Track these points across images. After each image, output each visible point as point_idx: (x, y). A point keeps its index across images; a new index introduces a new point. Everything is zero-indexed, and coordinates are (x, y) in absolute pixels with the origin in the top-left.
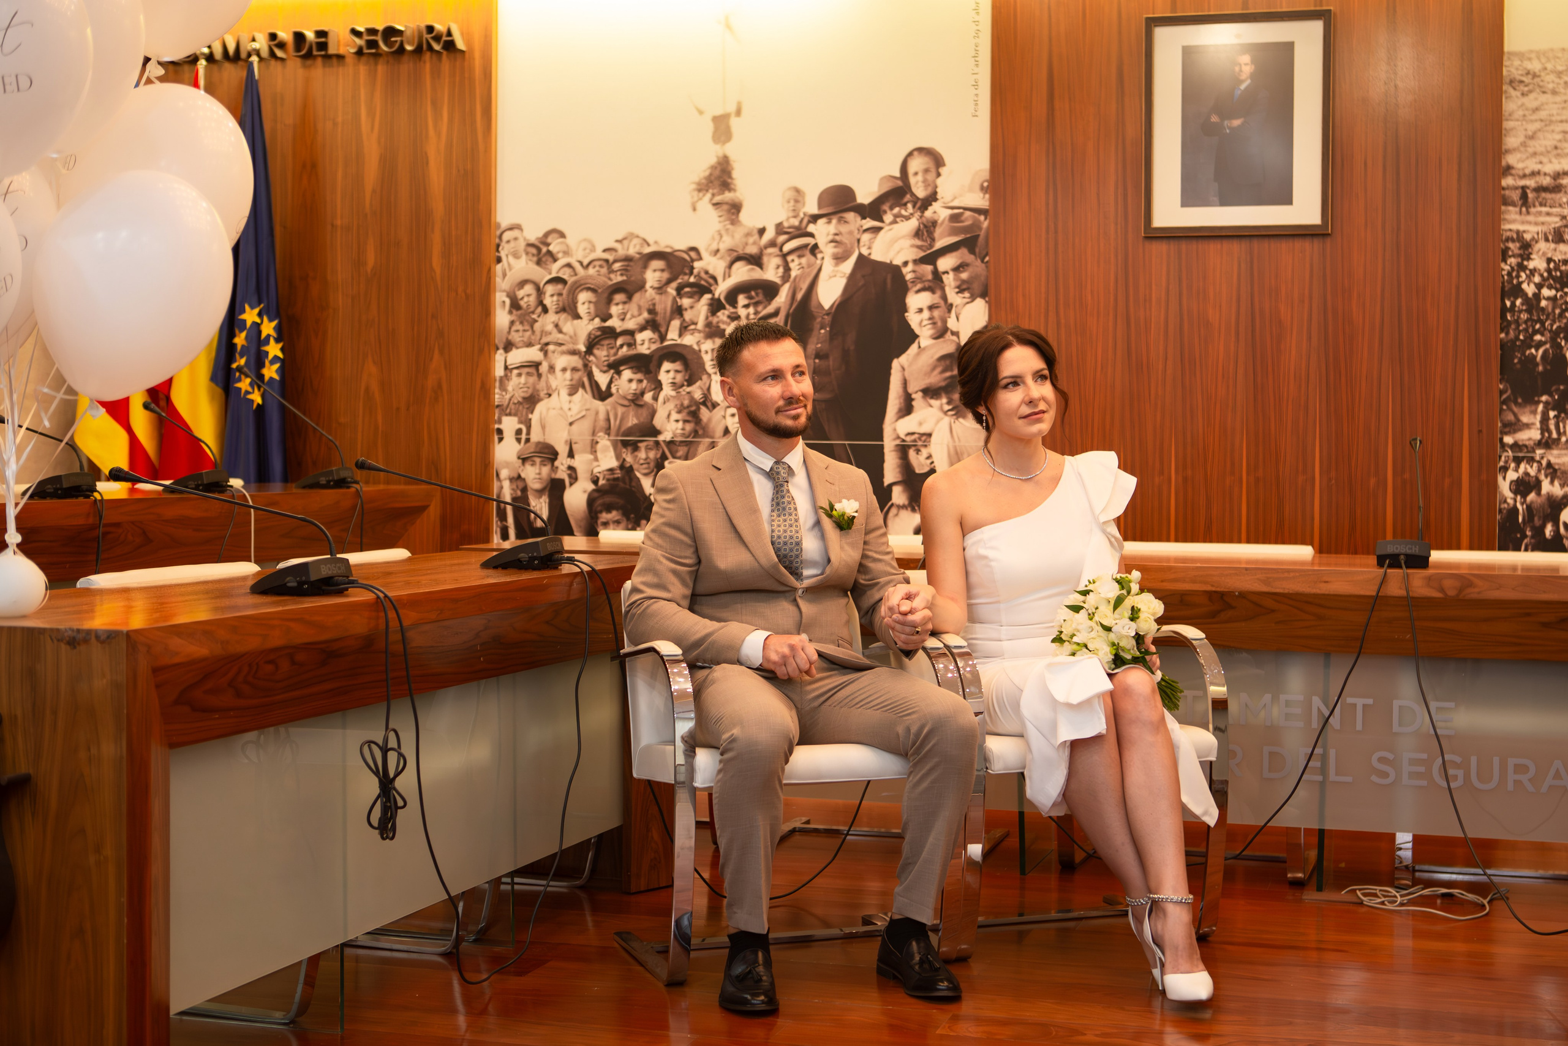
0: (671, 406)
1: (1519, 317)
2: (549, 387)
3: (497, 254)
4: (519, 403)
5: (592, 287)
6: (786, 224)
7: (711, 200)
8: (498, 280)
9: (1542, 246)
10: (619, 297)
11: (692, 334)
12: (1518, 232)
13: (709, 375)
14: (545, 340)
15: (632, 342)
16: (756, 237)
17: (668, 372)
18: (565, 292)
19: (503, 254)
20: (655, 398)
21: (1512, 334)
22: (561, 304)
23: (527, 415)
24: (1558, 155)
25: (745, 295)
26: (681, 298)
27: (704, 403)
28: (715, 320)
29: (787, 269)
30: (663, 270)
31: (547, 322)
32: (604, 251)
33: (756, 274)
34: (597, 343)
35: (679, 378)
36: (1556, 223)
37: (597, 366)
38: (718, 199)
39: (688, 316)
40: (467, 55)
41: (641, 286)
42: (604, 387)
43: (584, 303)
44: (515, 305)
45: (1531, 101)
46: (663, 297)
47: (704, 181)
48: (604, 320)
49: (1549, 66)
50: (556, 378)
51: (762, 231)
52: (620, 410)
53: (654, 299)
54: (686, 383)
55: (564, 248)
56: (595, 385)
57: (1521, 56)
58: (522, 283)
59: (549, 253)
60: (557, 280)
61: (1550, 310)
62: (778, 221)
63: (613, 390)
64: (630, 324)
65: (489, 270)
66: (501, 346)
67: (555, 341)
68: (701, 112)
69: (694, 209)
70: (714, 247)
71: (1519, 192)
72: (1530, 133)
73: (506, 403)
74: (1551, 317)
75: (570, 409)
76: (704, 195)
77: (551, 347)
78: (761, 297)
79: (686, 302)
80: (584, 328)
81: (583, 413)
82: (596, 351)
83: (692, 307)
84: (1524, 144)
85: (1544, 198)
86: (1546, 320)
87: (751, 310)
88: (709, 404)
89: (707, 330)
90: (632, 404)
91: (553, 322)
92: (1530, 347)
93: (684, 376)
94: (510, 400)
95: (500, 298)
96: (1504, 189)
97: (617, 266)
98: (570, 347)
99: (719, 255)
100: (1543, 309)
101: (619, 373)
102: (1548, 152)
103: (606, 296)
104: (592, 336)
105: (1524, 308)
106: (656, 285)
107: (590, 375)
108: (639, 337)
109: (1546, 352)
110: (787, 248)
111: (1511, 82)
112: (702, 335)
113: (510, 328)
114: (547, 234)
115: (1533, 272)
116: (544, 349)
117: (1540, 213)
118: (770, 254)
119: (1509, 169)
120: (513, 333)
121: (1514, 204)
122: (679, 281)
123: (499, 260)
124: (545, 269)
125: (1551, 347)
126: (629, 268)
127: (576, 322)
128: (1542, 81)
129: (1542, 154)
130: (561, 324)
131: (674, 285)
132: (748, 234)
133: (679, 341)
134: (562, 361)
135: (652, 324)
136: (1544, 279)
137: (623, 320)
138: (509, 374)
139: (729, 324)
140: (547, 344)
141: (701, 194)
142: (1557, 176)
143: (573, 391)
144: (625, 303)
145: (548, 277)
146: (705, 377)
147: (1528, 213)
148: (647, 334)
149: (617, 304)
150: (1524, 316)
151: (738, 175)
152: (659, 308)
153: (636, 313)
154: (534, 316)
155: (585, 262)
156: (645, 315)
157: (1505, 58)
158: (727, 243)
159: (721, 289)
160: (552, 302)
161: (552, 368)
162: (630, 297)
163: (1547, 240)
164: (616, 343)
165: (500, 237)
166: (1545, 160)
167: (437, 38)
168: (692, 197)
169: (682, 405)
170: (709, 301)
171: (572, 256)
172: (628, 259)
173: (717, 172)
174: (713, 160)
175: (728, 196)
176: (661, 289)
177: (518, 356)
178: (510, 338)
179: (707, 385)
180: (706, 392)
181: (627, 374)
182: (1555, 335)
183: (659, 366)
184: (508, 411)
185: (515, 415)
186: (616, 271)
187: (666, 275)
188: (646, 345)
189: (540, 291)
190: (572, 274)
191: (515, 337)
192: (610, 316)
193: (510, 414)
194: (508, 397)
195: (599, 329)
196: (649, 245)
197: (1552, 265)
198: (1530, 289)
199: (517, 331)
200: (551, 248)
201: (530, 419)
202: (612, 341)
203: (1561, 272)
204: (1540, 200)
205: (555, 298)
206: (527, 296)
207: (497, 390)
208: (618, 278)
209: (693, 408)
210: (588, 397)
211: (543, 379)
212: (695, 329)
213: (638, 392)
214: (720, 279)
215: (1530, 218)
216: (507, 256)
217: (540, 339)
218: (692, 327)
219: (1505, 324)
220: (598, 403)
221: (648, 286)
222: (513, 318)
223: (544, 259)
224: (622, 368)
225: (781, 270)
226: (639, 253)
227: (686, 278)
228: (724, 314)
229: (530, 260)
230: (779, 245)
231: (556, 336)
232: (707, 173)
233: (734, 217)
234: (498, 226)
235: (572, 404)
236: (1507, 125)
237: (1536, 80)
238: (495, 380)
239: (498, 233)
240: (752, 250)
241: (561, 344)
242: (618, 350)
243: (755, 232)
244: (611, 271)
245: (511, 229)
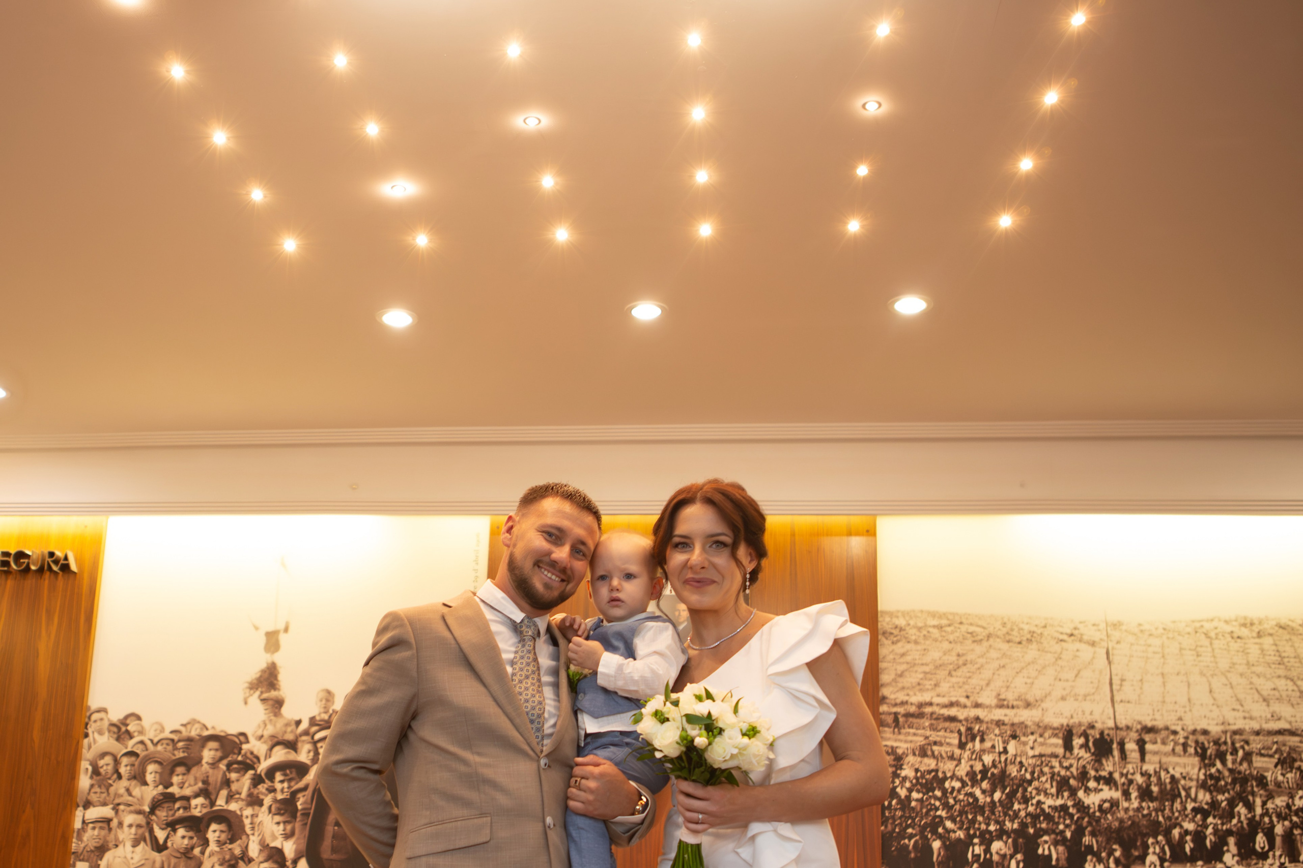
0: (215, 859)
1: (895, 814)
2: (117, 839)
3: (85, 730)
4: (92, 851)
5: (159, 760)
6: (318, 718)
7: (259, 696)
8: (84, 751)
9: (911, 759)
10: (180, 770)
11: (236, 802)
12: (892, 747)
13: (248, 836)
14: (117, 801)
15: (188, 806)
16: (294, 727)
17: (215, 831)
18: (137, 763)
19: (90, 731)
20: (203, 853)
21: (890, 827)
22: (133, 772)
23: (97, 861)
24: (920, 690)
25: (282, 773)
26: (229, 773)
27: (242, 859)
28: (255, 791)
29: (317, 753)
30: (217, 750)
31: (120, 787)
32: (172, 732)
33: (292, 756)
34: (159, 806)
35: (224, 837)
36: (921, 741)
37: (158, 825)
38: (265, 696)
39: (234, 787)
40: (78, 576)
41: (198, 762)
42: (161, 841)
43: (151, 773)
44: (96, 772)
45: (900, 648)
46: (216, 771)
47: (255, 681)
48: (166, 787)
49: (912, 623)
50: (123, 832)
51: (298, 723)
52: (173, 861)
53: (208, 772)
54: (228, 842)
55: (139, 728)
56: (154, 839)
57: (891, 614)
58: (103, 755)
59: (127, 732)
60: (131, 754)
61: (918, 809)
62: (312, 715)
63: (169, 844)
64: (187, 792)
65: (78, 742)
66: (81, 804)
67: (125, 802)
68: (257, 628)
69: (246, 703)
70: (259, 733)
71: (892, 717)
72: (899, 672)
73: (80, 851)
74: (919, 815)
75: (132, 858)
76: (254, 692)
77: (122, 807)
78: (294, 775)
79: (233, 776)
80: (150, 792)
81: (143, 862)
82: (158, 812)
83: (238, 780)
84: (895, 680)
85: (911, 722)
86: (916, 817)
87: (286, 785)
88: (246, 859)
89: (249, 799)
90: (183, 856)
91: (125, 787)
92: (904, 839)
93: (228, 835)
94: (84, 848)
95: (85, 765)
96: (881, 714)
97: (180, 744)
98: (138, 807)
99: (263, 740)
100: (913, 809)
101: (175, 830)
102: (913, 687)
103: (169, 768)
104: (156, 800)
105: (899, 807)
106: (210, 761)
107: (151, 831)
108: (194, 802)
109: (916, 842)
110: (317, 737)
111: (884, 633)
112: (244, 803)
113: (90, 790)
114: (127, 717)
115: (905, 779)
116: (116, 809)
117: (909, 733)
118: (304, 741)
119: (884, 698)
120: (92, 794)
121: (888, 726)
122: (230, 759)
123: (87, 735)
124: (123, 744)
125: (921, 838)
126: (190, 747)
127: (143, 788)
128: (907, 633)
129: (908, 688)
130: (131, 789)
131: (225, 762)
132: (287, 725)
133: (225, 807)
134: (129, 819)
135: (205, 792)
136: (913, 785)
137: (181, 788)
138: (86, 827)
139: (266, 795)
140: (119, 804)
141: (252, 692)
142: (921, 705)
143: (136, 844)
144: (184, 774)
145: (125, 751)
146: (244, 837)
147: (900, 733)
148: (200, 800)
149: (178, 775)
150: (899, 813)
151: (283, 678)
152: (211, 780)
153: (192, 782)
154: (110, 782)
155: (156, 740)
156: (200, 785)
157: (879, 615)
158: (270, 730)
159: (263, 766)
160: (126, 771)
161: (120, 824)
162: (189, 770)
163: (914, 754)
164: (174, 807)
165: (89, 718)
166: (911, 693)
167: (56, 562)
168: (245, 693)
169: (224, 859)
170: (252, 776)
171: (145, 735)
172: (190, 740)
173: (266, 675)
174: (263, 665)
175: (273, 694)
176: (214, 765)
177: (94, 813)
178: (89, 798)
179: (246, 844)
180: (244, 849)
181: (181, 832)
182: (923, 829)
183: (208, 826)
184: (82, 857)
185: (87, 861)
186: (179, 749)
187: (219, 754)
188: (198, 809)
189: (117, 762)
190: (144, 749)
191: (94, 798)
192: (171, 785)
193: (83, 860)
194: (82, 845)
195: (162, 794)
196: (207, 729)
197: (919, 774)
198: (903, 793)
199: (96, 793)
200: (129, 728)
201: (99, 865)
202: (171, 805)
203: (926, 779)
204: (909, 723)
205: (128, 768)
206: (106, 764)
207: (74, 840)
208: (180, 754)
209: (233, 862)
210: (148, 849)
211: (113, 832)
212: (239, 798)
213: (189, 847)
214: (262, 759)
215: (902, 737)
216: (93, 732)
217: (114, 800)
218: (237, 796)
219: (884, 819)
220: (156, 854)
221: (204, 761)
222: (93, 782)
223: (122, 737)
224: (177, 827)
225: (312, 754)
226: (199, 736)
227: (235, 756)
228: (263, 787)
229: (111, 737)
230: (311, 734)
231: (126, 798)
232: (258, 675)
233: (277, 711)
234: (88, 708)
235: (134, 854)
236: (882, 665)
237: (902, 633)
238: (74, 831)
239: (88, 714)
240: (290, 737)
241: (130, 805)
242: (175, 812)
243: (293, 723)
244: (175, 748)
245: (98, 711)
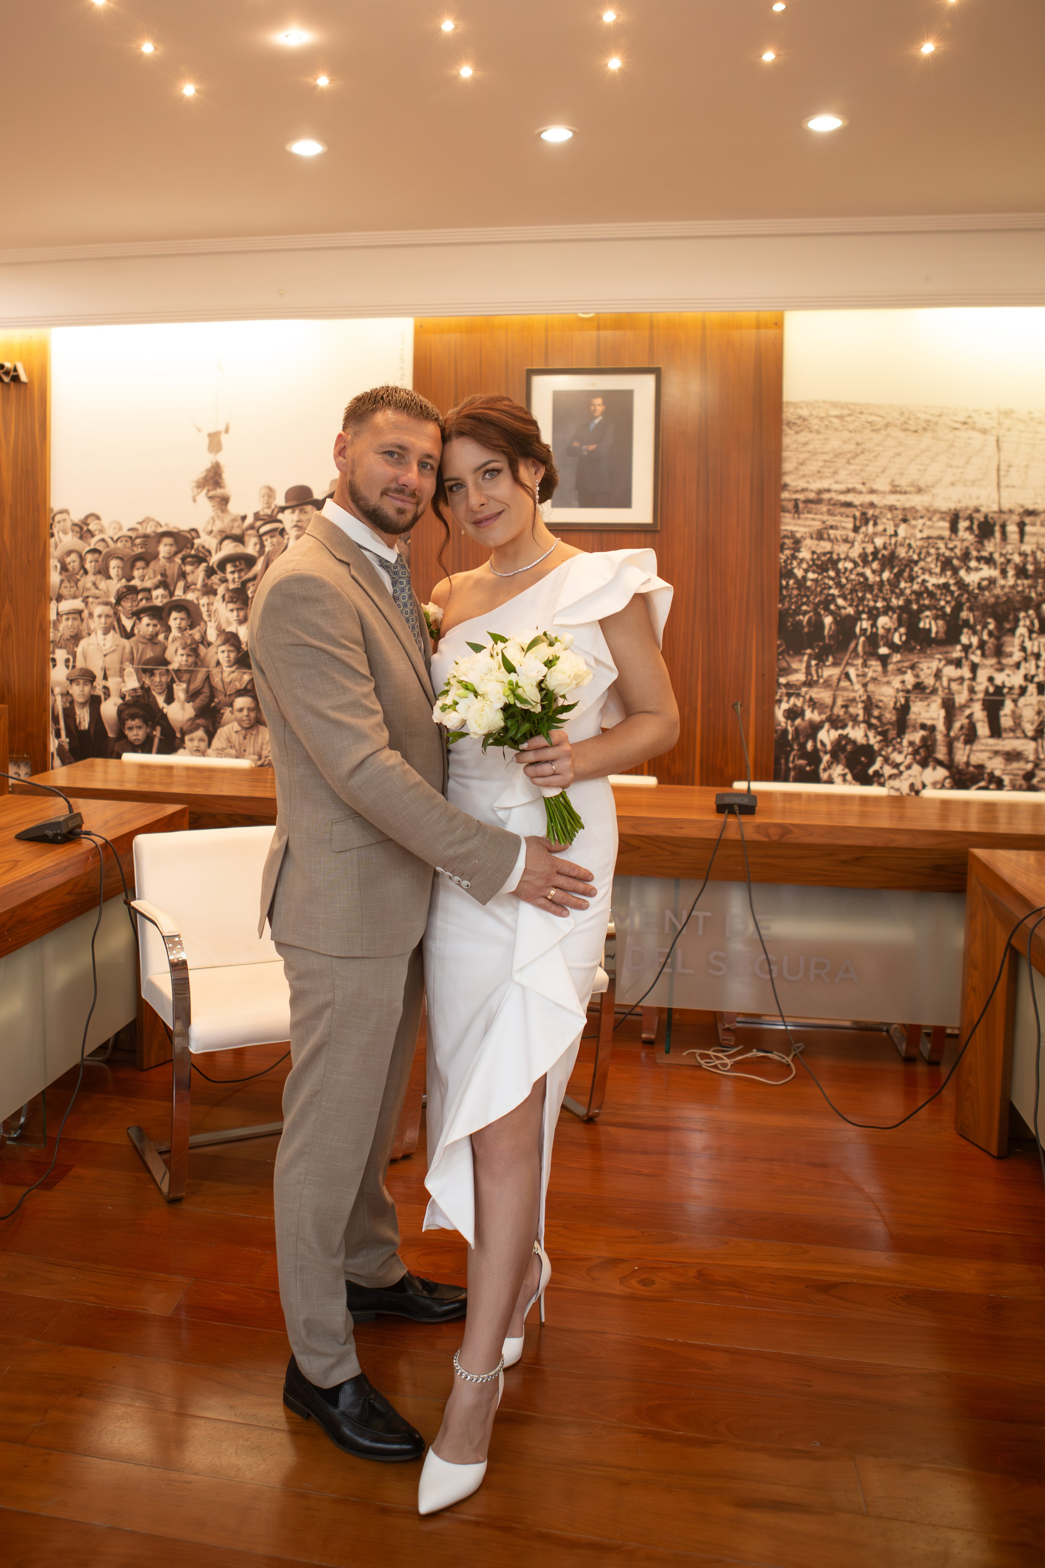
0: (178, 644)
1: (791, 593)
2: (89, 628)
3: (51, 531)
4: (68, 640)
5: (120, 556)
6: (261, 513)
7: (207, 494)
8: (52, 549)
9: (808, 542)
10: (140, 564)
11: (193, 592)
12: (792, 532)
13: (206, 623)
14: (86, 594)
15: (150, 597)
16: (240, 522)
17: (175, 619)
18: (100, 560)
19: (55, 531)
20: (166, 638)
21: (786, 605)
22: (97, 568)
23: (73, 649)
24: (820, 478)
25: (232, 564)
26: (185, 566)
27: (202, 643)
28: (209, 582)
29: (263, 546)
30: (171, 545)
31: (87, 581)
32: (129, 530)
33: (240, 549)
34: (124, 597)
35: (184, 623)
36: (819, 526)
37: (124, 614)
38: (212, 493)
39: (190, 578)
40: (28, 385)
41: (156, 556)
42: (129, 629)
43: (114, 568)
44: (64, 568)
45: (802, 438)
46: (172, 564)
47: (202, 480)
48: (129, 580)
49: (815, 413)
50: (94, 622)
51: (244, 518)
52: (141, 646)
53: (165, 566)
54: (188, 628)
55: (99, 527)
56: (122, 628)
57: (795, 405)
58: (69, 553)
59: (89, 531)
60: (94, 551)
61: (813, 588)
62: (256, 510)
63: (136, 631)
64: (148, 584)
65: (45, 542)
66: (54, 598)
67: (93, 595)
68: (199, 430)
69: (195, 501)
70: (209, 528)
71: (793, 503)
72: (801, 461)
73: (58, 640)
74: (814, 593)
75: (104, 645)
76: (202, 491)
77: (90, 600)
78: (243, 566)
79: (188, 568)
80: (114, 585)
81: (114, 648)
82: (123, 603)
83: (193, 572)
84: (796, 469)
85: (811, 508)
86: (811, 595)
87: (236, 575)
88: (206, 643)
89: (204, 589)
90: (150, 642)
91: (92, 582)
92: (799, 614)
93: (188, 622)
94: (61, 637)
95: (54, 563)
96: (782, 500)
97: (138, 541)
98: (104, 599)
99: (212, 535)
100: (808, 588)
101: (140, 619)
102: (814, 475)
103: (130, 563)
104: (120, 592)
105: (796, 586)
106: (166, 555)
107: (119, 620)
108: (155, 593)
109: (810, 618)
110: (262, 530)
111: (788, 424)
112: (200, 593)
113: (61, 585)
114: (87, 517)
115: (802, 560)
116: (85, 600)
117: (807, 519)
118: (250, 535)
119: (785, 487)
120: (63, 589)
121: (788, 511)
122: (184, 553)
123: (52, 535)
124: (86, 542)
125: (815, 614)
126: (147, 543)
127: (109, 581)
128: (810, 423)
129: (809, 476)
130: (97, 583)
131: (180, 556)
132: (234, 520)
133: (183, 597)
134: (98, 610)
135: (164, 584)
136: (810, 566)
137: (143, 580)
138: (60, 618)
139: (220, 585)
140: (87, 597)
141: (199, 490)
142: (820, 492)
143: (106, 632)
144: (143, 568)
145: (88, 549)
146: (202, 624)
147: (799, 518)
148: (160, 592)
149: (138, 569)
150: (795, 592)
151: (227, 476)
152: (169, 573)
153: (152, 575)
154: (78, 577)
155: (115, 538)
156: (159, 577)
157: (784, 405)
158: (218, 526)
159: (214, 559)
160: (91, 567)
161: (91, 615)
162: (148, 564)
163: (812, 538)
164: (137, 598)
165: (53, 518)
166: (811, 480)
167: (7, 373)
168: (193, 492)
169: (186, 643)
170: (205, 569)
171: (105, 533)
172: (146, 536)
173: (211, 475)
174: (208, 465)
175: (219, 492)
176: (170, 559)
177: (66, 606)
178: (61, 592)
179: (204, 630)
180: (203, 634)
181: (146, 620)
182: (816, 606)
183: (169, 615)
184: (59, 645)
185: (65, 648)
186: (138, 545)
187: (174, 549)
188: (160, 599)
189: (82, 559)
190: (106, 546)
191: (64, 592)
192: (133, 578)
193: (61, 647)
194: (59, 634)
195: (126, 587)
196: (161, 526)
197: (815, 556)
198: (799, 573)
199: (66, 587)
200: (90, 527)
201: (76, 652)
202: (135, 596)
203: (822, 561)
204: (808, 509)
205: (93, 564)
206: (72, 561)
207: (51, 630)
208: (138, 550)
209: (194, 646)
210: (118, 636)
211: (85, 622)
212: (195, 589)
213: (154, 633)
214: (213, 552)
215: (800, 522)
216: (58, 532)
217: (83, 593)
218: (193, 587)
219: (782, 597)
220: (125, 641)
221: (161, 556)
222: (63, 577)
223: (85, 535)
224: (142, 616)
225: (258, 547)
226: (155, 532)
227: (188, 551)
228: (216, 578)
229: (75, 536)
230: (256, 529)
231: (94, 591)
232: (204, 475)
233: (223, 507)
234: (51, 510)
235: (106, 641)
236: (785, 454)
237: (806, 423)
238: (50, 623)
239: (52, 515)
240: (237, 531)
241: (97, 598)
242: (139, 602)
243: (239, 518)
244: (133, 545)
245: (61, 512)
